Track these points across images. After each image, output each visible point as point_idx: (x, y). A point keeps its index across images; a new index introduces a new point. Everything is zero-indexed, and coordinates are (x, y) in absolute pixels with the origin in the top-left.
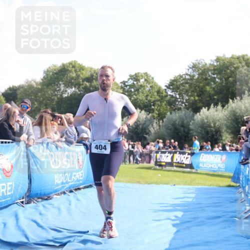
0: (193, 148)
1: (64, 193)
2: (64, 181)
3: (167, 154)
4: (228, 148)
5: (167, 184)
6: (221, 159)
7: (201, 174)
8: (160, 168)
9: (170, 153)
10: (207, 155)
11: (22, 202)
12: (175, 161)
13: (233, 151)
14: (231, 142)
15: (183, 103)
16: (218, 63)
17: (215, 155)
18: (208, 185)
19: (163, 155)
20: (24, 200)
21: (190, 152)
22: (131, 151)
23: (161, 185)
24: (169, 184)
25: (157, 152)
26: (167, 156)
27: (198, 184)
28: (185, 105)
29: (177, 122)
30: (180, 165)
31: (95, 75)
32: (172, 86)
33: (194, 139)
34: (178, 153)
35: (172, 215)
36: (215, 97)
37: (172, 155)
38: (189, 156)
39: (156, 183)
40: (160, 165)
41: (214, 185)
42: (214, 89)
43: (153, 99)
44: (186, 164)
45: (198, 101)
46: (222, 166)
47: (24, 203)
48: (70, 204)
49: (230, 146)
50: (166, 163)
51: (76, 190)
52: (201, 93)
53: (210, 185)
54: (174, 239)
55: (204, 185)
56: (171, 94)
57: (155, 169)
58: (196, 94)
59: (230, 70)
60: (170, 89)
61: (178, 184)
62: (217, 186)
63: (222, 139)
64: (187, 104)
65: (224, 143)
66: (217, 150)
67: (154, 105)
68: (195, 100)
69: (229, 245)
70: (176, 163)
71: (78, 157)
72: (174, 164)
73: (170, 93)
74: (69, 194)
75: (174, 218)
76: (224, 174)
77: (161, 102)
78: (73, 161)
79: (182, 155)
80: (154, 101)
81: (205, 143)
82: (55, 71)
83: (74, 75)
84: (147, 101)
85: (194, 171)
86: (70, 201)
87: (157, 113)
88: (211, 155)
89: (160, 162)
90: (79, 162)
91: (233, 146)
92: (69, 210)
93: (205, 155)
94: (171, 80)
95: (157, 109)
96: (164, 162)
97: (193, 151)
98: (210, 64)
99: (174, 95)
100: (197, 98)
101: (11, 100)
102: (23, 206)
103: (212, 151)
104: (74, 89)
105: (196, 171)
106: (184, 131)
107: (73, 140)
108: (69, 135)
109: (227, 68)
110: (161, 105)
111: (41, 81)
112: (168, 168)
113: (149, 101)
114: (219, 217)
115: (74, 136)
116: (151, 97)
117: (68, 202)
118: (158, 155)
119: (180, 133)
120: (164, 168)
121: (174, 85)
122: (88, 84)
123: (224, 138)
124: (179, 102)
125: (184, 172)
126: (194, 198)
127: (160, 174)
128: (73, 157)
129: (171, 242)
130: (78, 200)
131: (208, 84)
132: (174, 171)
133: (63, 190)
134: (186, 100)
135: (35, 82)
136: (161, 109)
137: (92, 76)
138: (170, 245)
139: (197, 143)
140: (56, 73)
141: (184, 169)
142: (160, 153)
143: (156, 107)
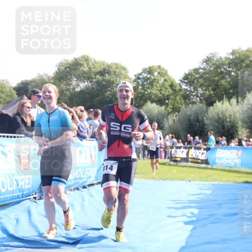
0: (209, 143)
1: (77, 189)
2: (78, 177)
3: (182, 149)
4: (244, 143)
5: (182, 180)
6: (238, 154)
7: (216, 169)
8: (175, 163)
9: (185, 148)
10: (223, 150)
11: (35, 198)
12: (190, 156)
13: (249, 147)
14: (247, 137)
15: (197, 96)
16: (234, 56)
17: (232, 151)
18: (224, 182)
19: (178, 150)
20: (36, 196)
21: (205, 147)
22: (145, 146)
23: (176, 181)
24: (184, 180)
25: (172, 148)
26: (183, 152)
27: (215, 180)
28: (200, 99)
29: (192, 118)
30: (196, 161)
31: (107, 68)
32: (186, 79)
33: (209, 133)
34: (193, 148)
35: (188, 212)
36: (231, 91)
37: (187, 150)
38: (205, 152)
39: (172, 179)
40: (175, 161)
41: (230, 182)
42: (229, 82)
43: (167, 93)
44: (201, 160)
45: (213, 95)
46: (238, 161)
47: (37, 199)
48: (83, 200)
49: (246, 141)
50: (181, 158)
51: (89, 185)
52: (216, 87)
53: (227, 181)
54: (190, 236)
55: (221, 181)
56: (186, 88)
57: (170, 165)
58: (211, 88)
59: (246, 63)
60: (184, 82)
61: (194, 180)
62: (233, 182)
63: (237, 134)
64: (202, 98)
65: (240, 137)
66: (233, 144)
67: (168, 99)
68: (210, 95)
69: (247, 243)
70: (191, 158)
71: (91, 152)
72: (190, 160)
73: (184, 87)
74: (83, 190)
75: (190, 215)
76: (241, 170)
77: (175, 96)
78: (86, 157)
79: (197, 150)
80: (168, 95)
81: (220, 138)
82: (67, 66)
83: (86, 69)
84: (161, 95)
85: (209, 166)
86: (83, 197)
87: (172, 107)
88: (227, 151)
89: (176, 157)
90: (92, 157)
91: (249, 141)
92: (82, 207)
93: (221, 151)
94: (185, 74)
95: (171, 104)
96: (179, 157)
97: (208, 146)
98: (226, 58)
99: (189, 89)
100: (212, 92)
101: (23, 94)
102: (36, 202)
103: (228, 147)
104: (86, 83)
105: (212, 167)
106: (199, 126)
107: (86, 134)
108: (81, 129)
109: (243, 61)
110: (175, 100)
111: (53, 75)
112: (183, 164)
113: (163, 95)
114: (236, 214)
115: (86, 130)
116: (165, 91)
117: (82, 198)
118: (173, 151)
119: (195, 128)
120: (179, 164)
121: (188, 78)
122: (100, 78)
123: (240, 133)
124: (194, 96)
125: (199, 168)
126: (210, 194)
127: (175, 170)
128: (86, 152)
129: (187, 239)
130: (91, 196)
131: (223, 78)
132: (190, 167)
133: (76, 186)
134: (201, 94)
135: (47, 76)
136: (176, 104)
137: (105, 69)
138: (186, 242)
139: (212, 138)
140: (68, 68)
141: (200, 165)
142: (175, 148)
143: (170, 101)
